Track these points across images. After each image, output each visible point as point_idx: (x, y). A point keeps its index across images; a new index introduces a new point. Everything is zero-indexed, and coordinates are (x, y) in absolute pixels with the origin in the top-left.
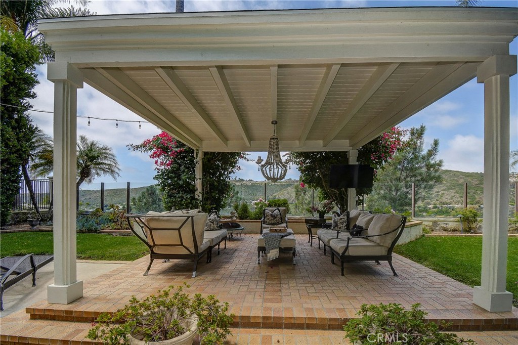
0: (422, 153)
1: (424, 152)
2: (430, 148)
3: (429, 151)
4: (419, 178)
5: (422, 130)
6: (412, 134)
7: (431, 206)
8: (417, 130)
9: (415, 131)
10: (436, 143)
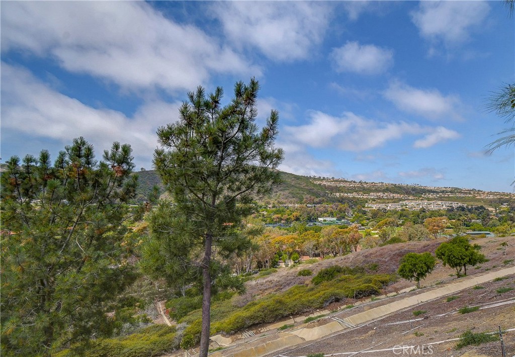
0: (255, 134)
1: (258, 133)
2: (266, 126)
3: (264, 131)
4: (251, 174)
5: (253, 88)
6: (239, 93)
7: (270, 206)
8: (246, 89)
9: (243, 90)
10: (274, 118)
